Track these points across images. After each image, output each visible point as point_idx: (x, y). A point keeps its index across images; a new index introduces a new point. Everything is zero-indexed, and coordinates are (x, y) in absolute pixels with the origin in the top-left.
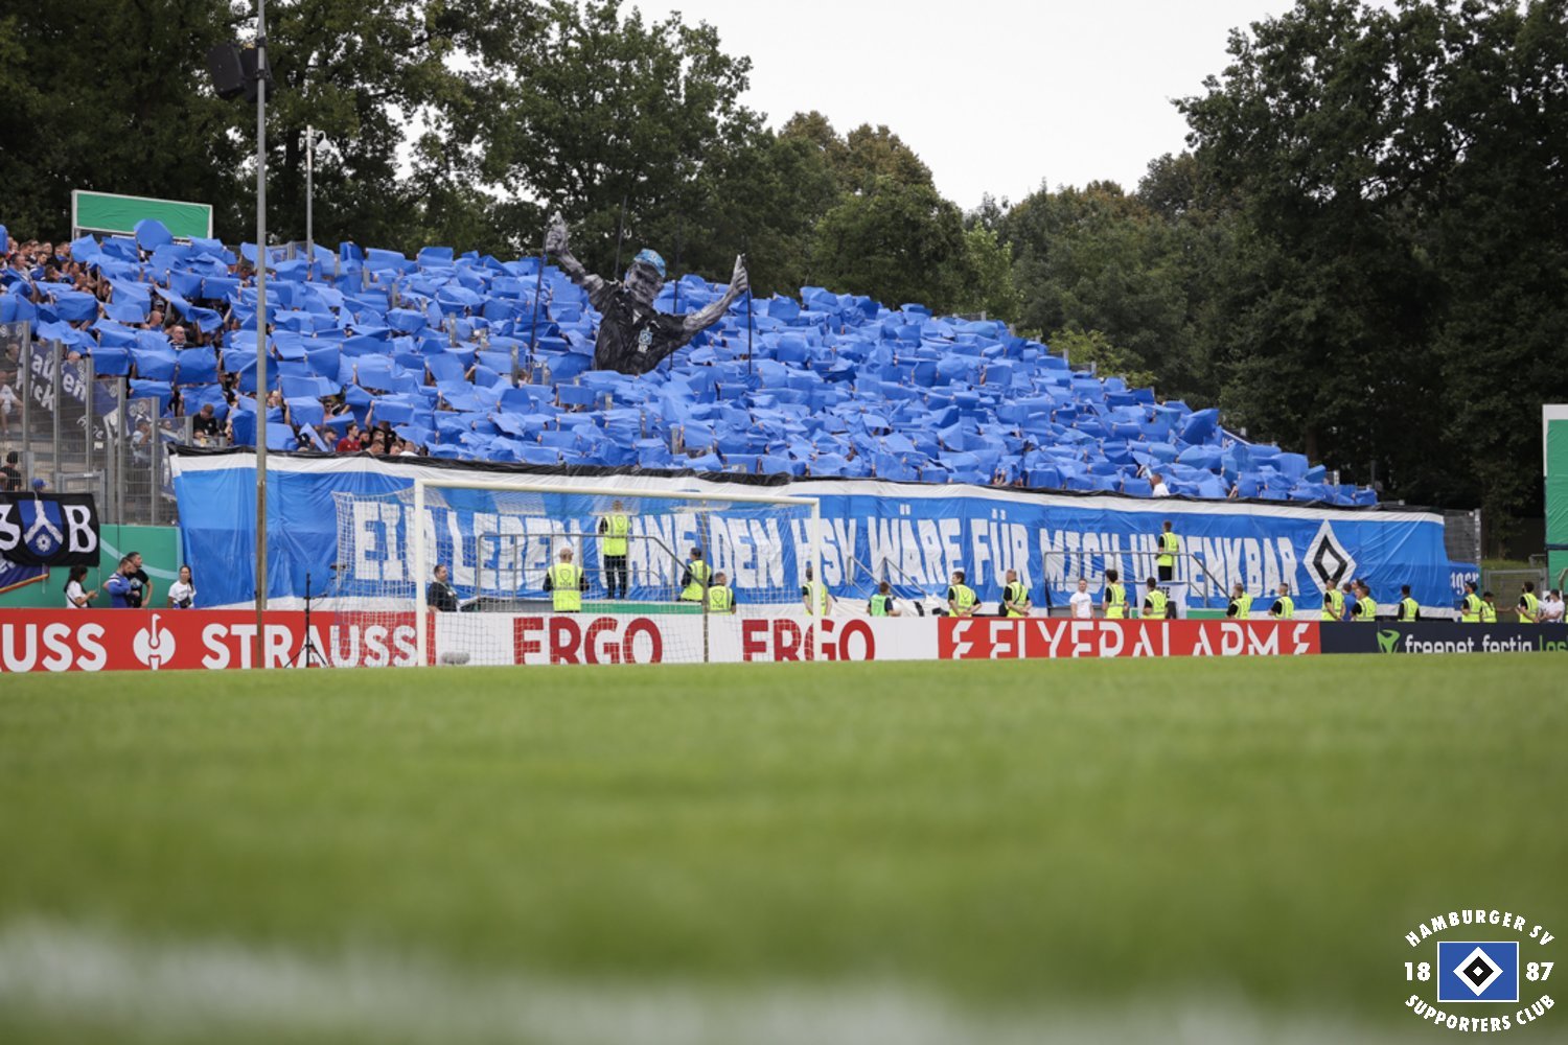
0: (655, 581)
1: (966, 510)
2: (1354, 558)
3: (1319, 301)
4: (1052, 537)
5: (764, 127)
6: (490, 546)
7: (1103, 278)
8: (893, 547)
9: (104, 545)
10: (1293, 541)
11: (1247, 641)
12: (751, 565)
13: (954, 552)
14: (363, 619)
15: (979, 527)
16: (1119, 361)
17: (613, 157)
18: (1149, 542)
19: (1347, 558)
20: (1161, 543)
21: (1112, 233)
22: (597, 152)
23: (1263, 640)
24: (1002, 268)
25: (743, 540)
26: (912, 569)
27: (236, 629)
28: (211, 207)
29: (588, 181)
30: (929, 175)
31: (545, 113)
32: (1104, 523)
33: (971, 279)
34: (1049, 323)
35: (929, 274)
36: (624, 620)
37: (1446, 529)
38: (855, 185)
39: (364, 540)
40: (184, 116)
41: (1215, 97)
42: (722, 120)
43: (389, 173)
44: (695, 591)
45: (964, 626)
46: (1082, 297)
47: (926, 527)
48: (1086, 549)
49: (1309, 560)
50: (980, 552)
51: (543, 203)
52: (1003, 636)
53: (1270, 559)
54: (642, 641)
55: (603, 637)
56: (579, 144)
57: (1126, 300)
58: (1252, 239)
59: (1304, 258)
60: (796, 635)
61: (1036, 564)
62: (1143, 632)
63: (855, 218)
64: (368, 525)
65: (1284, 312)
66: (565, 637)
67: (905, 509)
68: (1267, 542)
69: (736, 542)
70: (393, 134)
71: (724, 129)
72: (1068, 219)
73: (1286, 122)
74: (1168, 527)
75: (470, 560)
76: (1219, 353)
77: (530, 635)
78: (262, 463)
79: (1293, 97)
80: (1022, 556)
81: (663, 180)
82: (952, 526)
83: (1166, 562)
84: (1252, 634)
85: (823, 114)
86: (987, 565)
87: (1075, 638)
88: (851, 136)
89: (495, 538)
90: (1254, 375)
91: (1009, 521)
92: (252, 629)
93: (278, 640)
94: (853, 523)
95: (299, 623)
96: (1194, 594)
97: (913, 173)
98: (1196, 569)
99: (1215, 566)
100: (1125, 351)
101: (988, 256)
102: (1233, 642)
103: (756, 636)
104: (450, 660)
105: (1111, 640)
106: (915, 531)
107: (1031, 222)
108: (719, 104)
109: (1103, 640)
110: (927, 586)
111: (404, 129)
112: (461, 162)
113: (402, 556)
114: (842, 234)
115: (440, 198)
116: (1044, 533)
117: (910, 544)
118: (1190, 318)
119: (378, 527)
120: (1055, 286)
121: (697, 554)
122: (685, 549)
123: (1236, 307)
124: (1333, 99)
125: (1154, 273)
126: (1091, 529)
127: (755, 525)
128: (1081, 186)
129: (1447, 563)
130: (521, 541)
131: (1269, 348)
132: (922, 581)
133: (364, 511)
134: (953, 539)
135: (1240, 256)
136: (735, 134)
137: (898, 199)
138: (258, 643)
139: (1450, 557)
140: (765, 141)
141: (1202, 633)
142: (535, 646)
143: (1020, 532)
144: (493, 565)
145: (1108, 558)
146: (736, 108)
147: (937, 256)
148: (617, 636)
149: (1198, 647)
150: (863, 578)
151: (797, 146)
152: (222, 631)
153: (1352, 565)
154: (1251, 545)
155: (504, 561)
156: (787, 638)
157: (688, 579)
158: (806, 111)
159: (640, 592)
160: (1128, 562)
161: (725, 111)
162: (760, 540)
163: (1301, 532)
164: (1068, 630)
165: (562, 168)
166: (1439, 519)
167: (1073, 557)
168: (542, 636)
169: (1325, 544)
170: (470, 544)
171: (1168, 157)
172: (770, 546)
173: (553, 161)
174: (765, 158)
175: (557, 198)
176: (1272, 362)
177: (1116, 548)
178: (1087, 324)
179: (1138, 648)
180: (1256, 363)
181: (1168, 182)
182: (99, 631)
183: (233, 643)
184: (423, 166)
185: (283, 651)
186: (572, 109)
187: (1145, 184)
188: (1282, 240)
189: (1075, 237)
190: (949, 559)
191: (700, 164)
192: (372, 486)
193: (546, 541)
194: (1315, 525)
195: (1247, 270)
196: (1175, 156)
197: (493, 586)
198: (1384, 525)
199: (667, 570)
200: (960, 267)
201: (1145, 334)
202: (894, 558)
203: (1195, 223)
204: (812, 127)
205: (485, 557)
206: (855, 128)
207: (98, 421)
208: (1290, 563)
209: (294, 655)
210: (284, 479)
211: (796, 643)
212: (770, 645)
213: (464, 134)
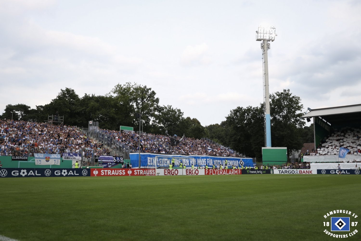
0: (177, 165)
1: (206, 158)
2: (244, 162)
3: (239, 136)
4: (215, 160)
5: (185, 119)
6: (161, 162)
7: (217, 133)
8: (200, 161)
9: (124, 162)
10: (238, 161)
11: (234, 171)
12: (186, 163)
13: (205, 162)
14: (150, 169)
15: (208, 159)
16: (219, 142)
17: (170, 121)
18: (224, 161)
19: (243, 162)
20: (225, 161)
21: (218, 129)
22: (169, 121)
23: (236, 171)
24: (208, 132)
25: (185, 161)
26: (201, 164)
27: (138, 170)
28: (133, 127)
29: (168, 124)
30: (200, 123)
31: (164, 117)
32: (220, 159)
33: (205, 134)
34: (212, 138)
35: (201, 133)
36: (175, 169)
37: (253, 159)
38: (193, 124)
39: (149, 161)
40: (130, 118)
41: (229, 117)
42: (181, 118)
43: (149, 123)
44: (181, 166)
45: (207, 170)
46: (215, 135)
47: (203, 160)
48: (218, 162)
49: (240, 163)
50: (208, 162)
51: (163, 126)
52: (211, 171)
53: (236, 163)
54: (176, 171)
55: (173, 171)
56: (167, 120)
57: (220, 136)
58: (232, 130)
59: (238, 132)
60: (191, 170)
61: (213, 163)
62: (224, 170)
63: (194, 128)
64: (149, 160)
65: (236, 138)
66: (169, 171)
67: (201, 158)
68: (235, 161)
69: (184, 161)
70: (150, 120)
71: (181, 119)
72: (214, 127)
73: (236, 119)
74: (226, 160)
75: (159, 163)
76: (230, 141)
77: (166, 171)
78: (139, 153)
79: (237, 116)
80: (212, 162)
81: (175, 124)
82: (205, 159)
83: (226, 163)
84: (235, 170)
85: (190, 117)
86: (209, 163)
87: (218, 171)
88: (193, 119)
89: (161, 161)
90: (233, 144)
91: (211, 159)
92: (139, 170)
93: (141, 171)
94: (196, 159)
95: (143, 169)
96: (229, 166)
97: (199, 123)
98: (229, 163)
99: (230, 163)
100: (220, 141)
101: (206, 131)
102: (233, 171)
103: (187, 171)
104: (158, 174)
105: (221, 171)
106: (202, 160)
107: (210, 127)
108: (181, 116)
109: (220, 171)
110: (203, 165)
111: (151, 119)
112: (156, 123)
113: (152, 162)
114: (192, 129)
115: (154, 126)
116: (214, 160)
117: (201, 161)
118: (226, 137)
119: (150, 160)
120: (213, 134)
121: (181, 162)
122: (180, 162)
123: (231, 137)
124: (240, 117)
125: (222, 133)
126: (219, 160)
127: (186, 159)
128: (215, 124)
129: (253, 163)
130: (164, 161)
131: (235, 141)
132: (202, 165)
133: (149, 158)
134: (205, 161)
135: (231, 132)
136: (182, 119)
137: (198, 126)
138: (140, 172)
139: (253, 162)
140: (185, 120)
141: (230, 170)
142: (166, 172)
143: (212, 160)
144: (161, 163)
145: (220, 163)
146: (182, 117)
147: (202, 131)
148: (174, 171)
149: (230, 172)
150: (197, 165)
151: (188, 121)
152: (136, 171)
153: (244, 163)
154: (234, 161)
155: (162, 163)
156: (190, 171)
157: (180, 165)
158: (188, 117)
159: (176, 166)
160: (222, 163)
161: (181, 117)
162: (187, 161)
163: (239, 160)
164: (217, 170)
165: (165, 123)
166: (252, 159)
167: (217, 163)
168: (167, 171)
169: (241, 161)
170: (159, 161)
171: (223, 121)
172: (188, 161)
173: (164, 122)
174: (185, 122)
175: (165, 125)
176: (234, 142)
177: (221, 162)
178: (216, 138)
179: (224, 172)
180: (233, 142)
181: (223, 123)
182: (124, 171)
183: (137, 172)
184: (153, 123)
185: (142, 173)
186: (167, 117)
187: (221, 124)
188: (235, 130)
189: (214, 129)
190: (205, 163)
191: (179, 122)
192: (150, 156)
193: (166, 161)
194: (240, 159)
195: (232, 133)
196: (224, 121)
197: (161, 165)
198: (247, 159)
199: (178, 164)
200: (204, 132)
201: (221, 139)
202: (200, 162)
203: (226, 128)
204: (189, 118)
205: (160, 163)
206: (193, 118)
207: (123, 149)
208: (238, 163)
209: (143, 173)
210: (141, 155)
211: (191, 172)
212: (189, 172)
213: (156, 119)
